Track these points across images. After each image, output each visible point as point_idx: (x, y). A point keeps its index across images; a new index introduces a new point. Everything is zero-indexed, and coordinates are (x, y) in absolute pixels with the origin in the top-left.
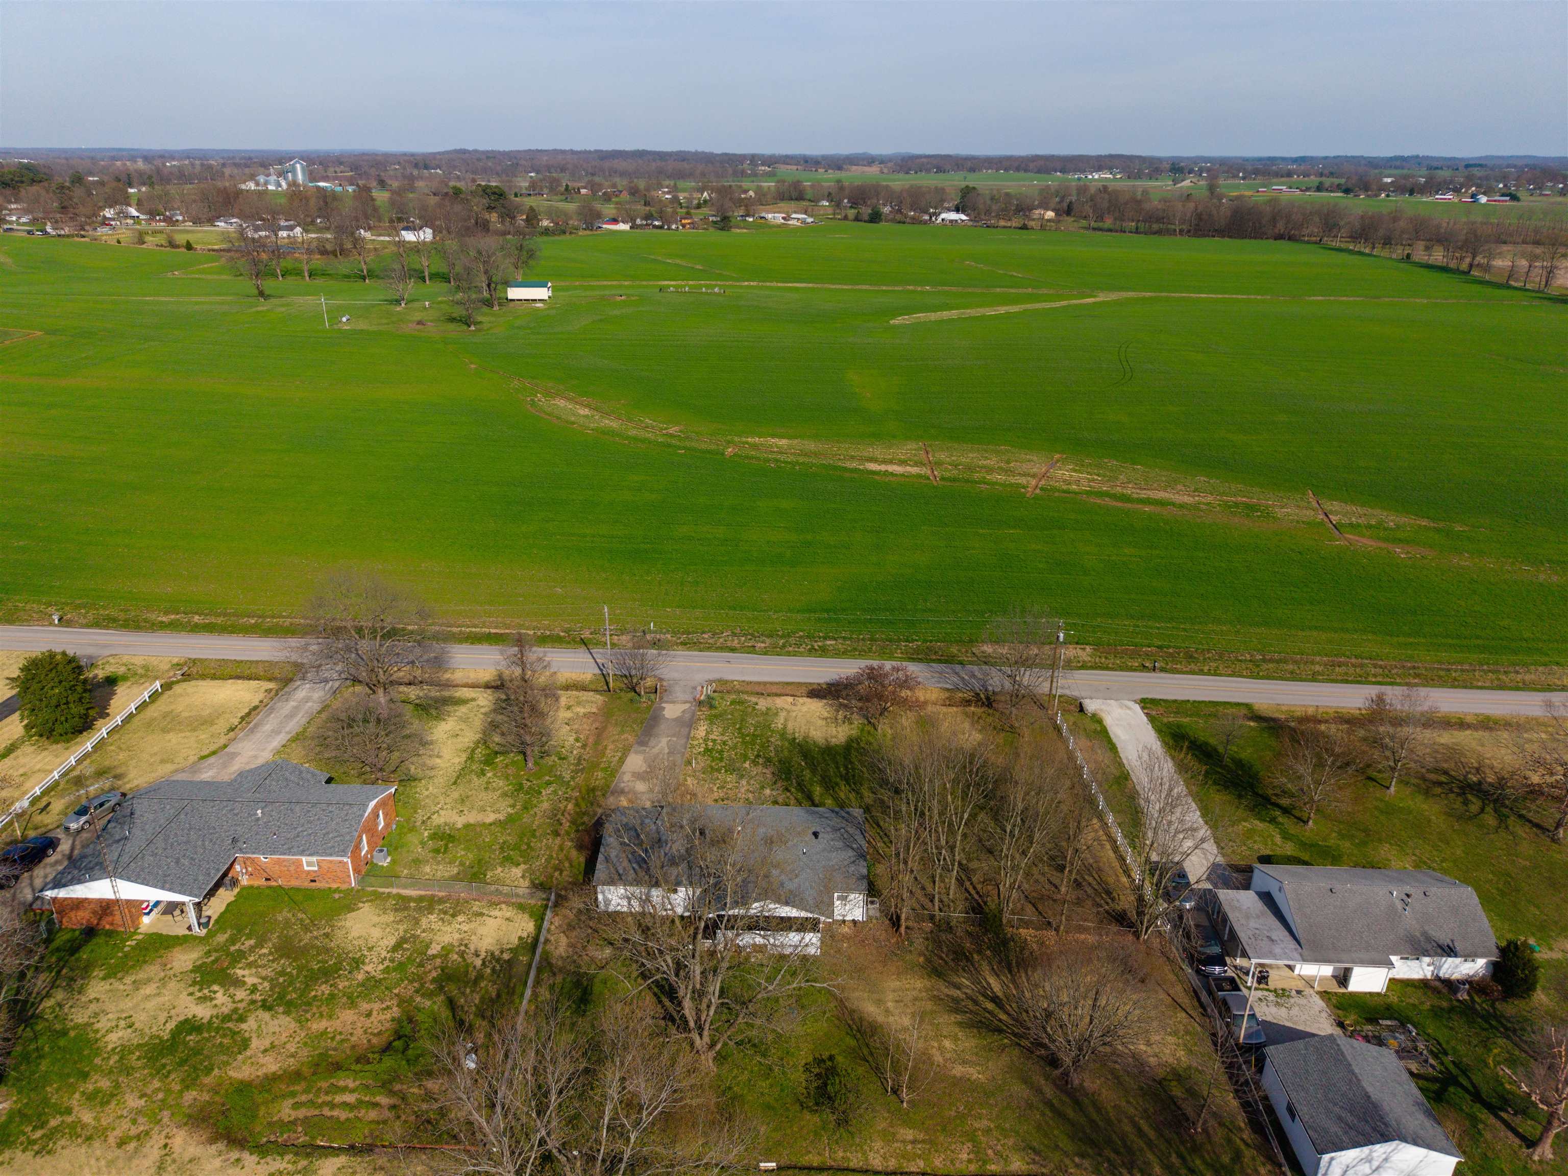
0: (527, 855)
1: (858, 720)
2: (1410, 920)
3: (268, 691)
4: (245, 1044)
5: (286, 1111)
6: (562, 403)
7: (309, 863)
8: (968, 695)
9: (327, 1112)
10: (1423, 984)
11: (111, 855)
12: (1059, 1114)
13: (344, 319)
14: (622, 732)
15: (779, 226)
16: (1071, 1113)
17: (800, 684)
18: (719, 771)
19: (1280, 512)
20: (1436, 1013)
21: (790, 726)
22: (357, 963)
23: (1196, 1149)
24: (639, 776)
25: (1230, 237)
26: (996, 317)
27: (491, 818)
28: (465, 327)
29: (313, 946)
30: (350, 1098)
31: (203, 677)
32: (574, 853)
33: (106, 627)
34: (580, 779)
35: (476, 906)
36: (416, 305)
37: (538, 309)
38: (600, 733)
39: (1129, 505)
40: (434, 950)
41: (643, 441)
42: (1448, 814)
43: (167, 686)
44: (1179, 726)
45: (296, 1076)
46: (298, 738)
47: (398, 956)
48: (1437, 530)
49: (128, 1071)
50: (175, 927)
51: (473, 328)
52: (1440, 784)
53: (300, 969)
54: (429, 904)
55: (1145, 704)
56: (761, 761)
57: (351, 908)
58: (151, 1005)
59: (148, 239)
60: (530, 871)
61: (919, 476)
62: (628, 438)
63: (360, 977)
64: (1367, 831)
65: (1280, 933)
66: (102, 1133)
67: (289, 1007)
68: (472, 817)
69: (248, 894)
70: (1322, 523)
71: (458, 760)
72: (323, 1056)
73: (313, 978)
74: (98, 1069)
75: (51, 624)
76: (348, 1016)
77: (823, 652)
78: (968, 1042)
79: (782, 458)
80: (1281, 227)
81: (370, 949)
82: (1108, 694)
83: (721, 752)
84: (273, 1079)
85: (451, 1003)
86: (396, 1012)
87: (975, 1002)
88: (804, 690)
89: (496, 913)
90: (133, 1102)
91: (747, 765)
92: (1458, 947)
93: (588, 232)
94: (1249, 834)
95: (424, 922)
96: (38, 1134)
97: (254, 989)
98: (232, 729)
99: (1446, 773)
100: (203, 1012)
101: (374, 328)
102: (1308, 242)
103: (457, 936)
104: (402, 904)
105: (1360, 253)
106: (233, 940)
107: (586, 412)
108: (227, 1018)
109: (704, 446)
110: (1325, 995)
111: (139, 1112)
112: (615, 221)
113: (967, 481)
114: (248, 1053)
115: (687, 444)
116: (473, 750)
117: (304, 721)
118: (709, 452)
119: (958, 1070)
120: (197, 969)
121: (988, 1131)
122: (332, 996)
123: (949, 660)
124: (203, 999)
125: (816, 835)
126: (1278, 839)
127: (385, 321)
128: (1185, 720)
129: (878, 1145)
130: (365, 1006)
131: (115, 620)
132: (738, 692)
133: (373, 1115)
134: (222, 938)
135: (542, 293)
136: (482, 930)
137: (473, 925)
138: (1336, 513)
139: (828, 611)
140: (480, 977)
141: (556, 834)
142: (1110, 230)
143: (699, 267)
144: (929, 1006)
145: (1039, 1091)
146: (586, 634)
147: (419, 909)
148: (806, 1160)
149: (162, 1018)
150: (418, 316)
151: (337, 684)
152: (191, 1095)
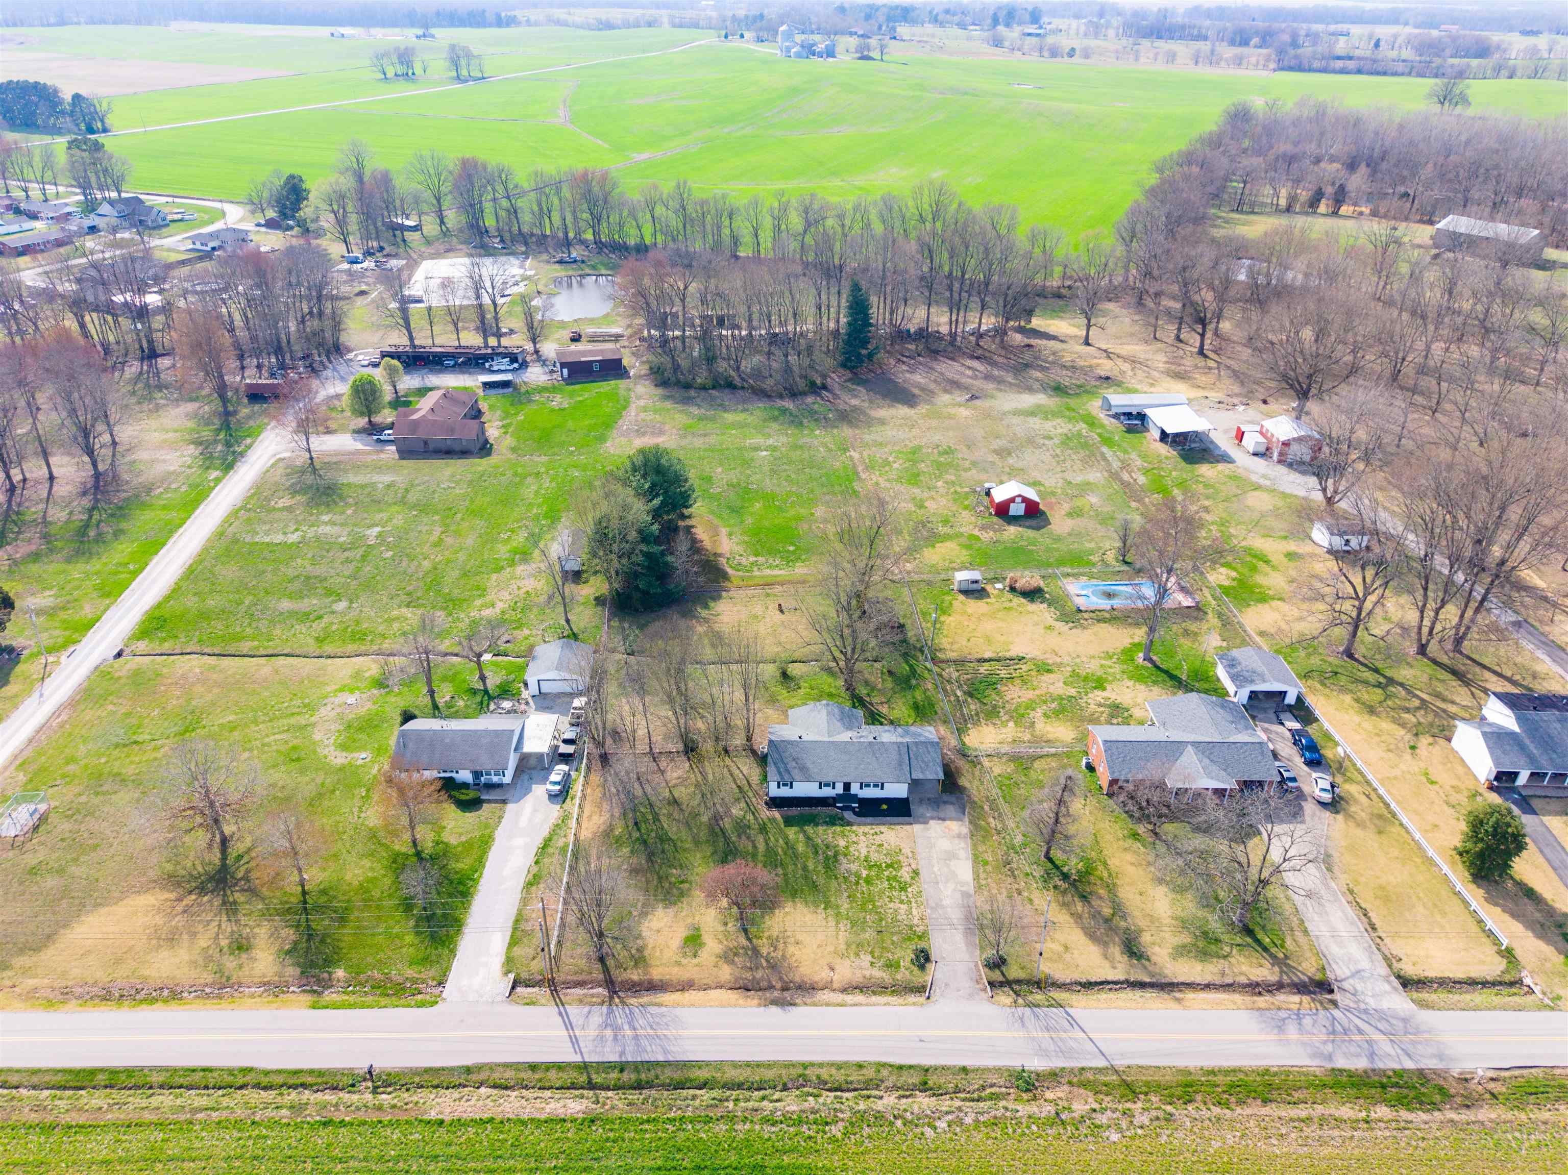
18: (888, 866)
21: (832, 927)
22: (1047, 717)
24: (951, 856)
32: (967, 785)
35: (1006, 748)
40: (1011, 724)
47: (1029, 720)
56: (853, 879)
60: (989, 773)
63: (1039, 711)
67: (1062, 698)
71: (1114, 862)
73: (1063, 709)
76: (1028, 696)
81: (1046, 723)
83: (891, 888)
86: (1006, 698)
88: (818, 993)
89: (991, 746)
91: (864, 873)
95: (1029, 736)
97: (1087, 703)
103: (1004, 732)
104: (1050, 744)
108: (1087, 692)
116: (1110, 875)
122: (1045, 703)
124: (1107, 698)
130: (1024, 700)
136: (993, 736)
137: (1000, 738)
140: (977, 716)
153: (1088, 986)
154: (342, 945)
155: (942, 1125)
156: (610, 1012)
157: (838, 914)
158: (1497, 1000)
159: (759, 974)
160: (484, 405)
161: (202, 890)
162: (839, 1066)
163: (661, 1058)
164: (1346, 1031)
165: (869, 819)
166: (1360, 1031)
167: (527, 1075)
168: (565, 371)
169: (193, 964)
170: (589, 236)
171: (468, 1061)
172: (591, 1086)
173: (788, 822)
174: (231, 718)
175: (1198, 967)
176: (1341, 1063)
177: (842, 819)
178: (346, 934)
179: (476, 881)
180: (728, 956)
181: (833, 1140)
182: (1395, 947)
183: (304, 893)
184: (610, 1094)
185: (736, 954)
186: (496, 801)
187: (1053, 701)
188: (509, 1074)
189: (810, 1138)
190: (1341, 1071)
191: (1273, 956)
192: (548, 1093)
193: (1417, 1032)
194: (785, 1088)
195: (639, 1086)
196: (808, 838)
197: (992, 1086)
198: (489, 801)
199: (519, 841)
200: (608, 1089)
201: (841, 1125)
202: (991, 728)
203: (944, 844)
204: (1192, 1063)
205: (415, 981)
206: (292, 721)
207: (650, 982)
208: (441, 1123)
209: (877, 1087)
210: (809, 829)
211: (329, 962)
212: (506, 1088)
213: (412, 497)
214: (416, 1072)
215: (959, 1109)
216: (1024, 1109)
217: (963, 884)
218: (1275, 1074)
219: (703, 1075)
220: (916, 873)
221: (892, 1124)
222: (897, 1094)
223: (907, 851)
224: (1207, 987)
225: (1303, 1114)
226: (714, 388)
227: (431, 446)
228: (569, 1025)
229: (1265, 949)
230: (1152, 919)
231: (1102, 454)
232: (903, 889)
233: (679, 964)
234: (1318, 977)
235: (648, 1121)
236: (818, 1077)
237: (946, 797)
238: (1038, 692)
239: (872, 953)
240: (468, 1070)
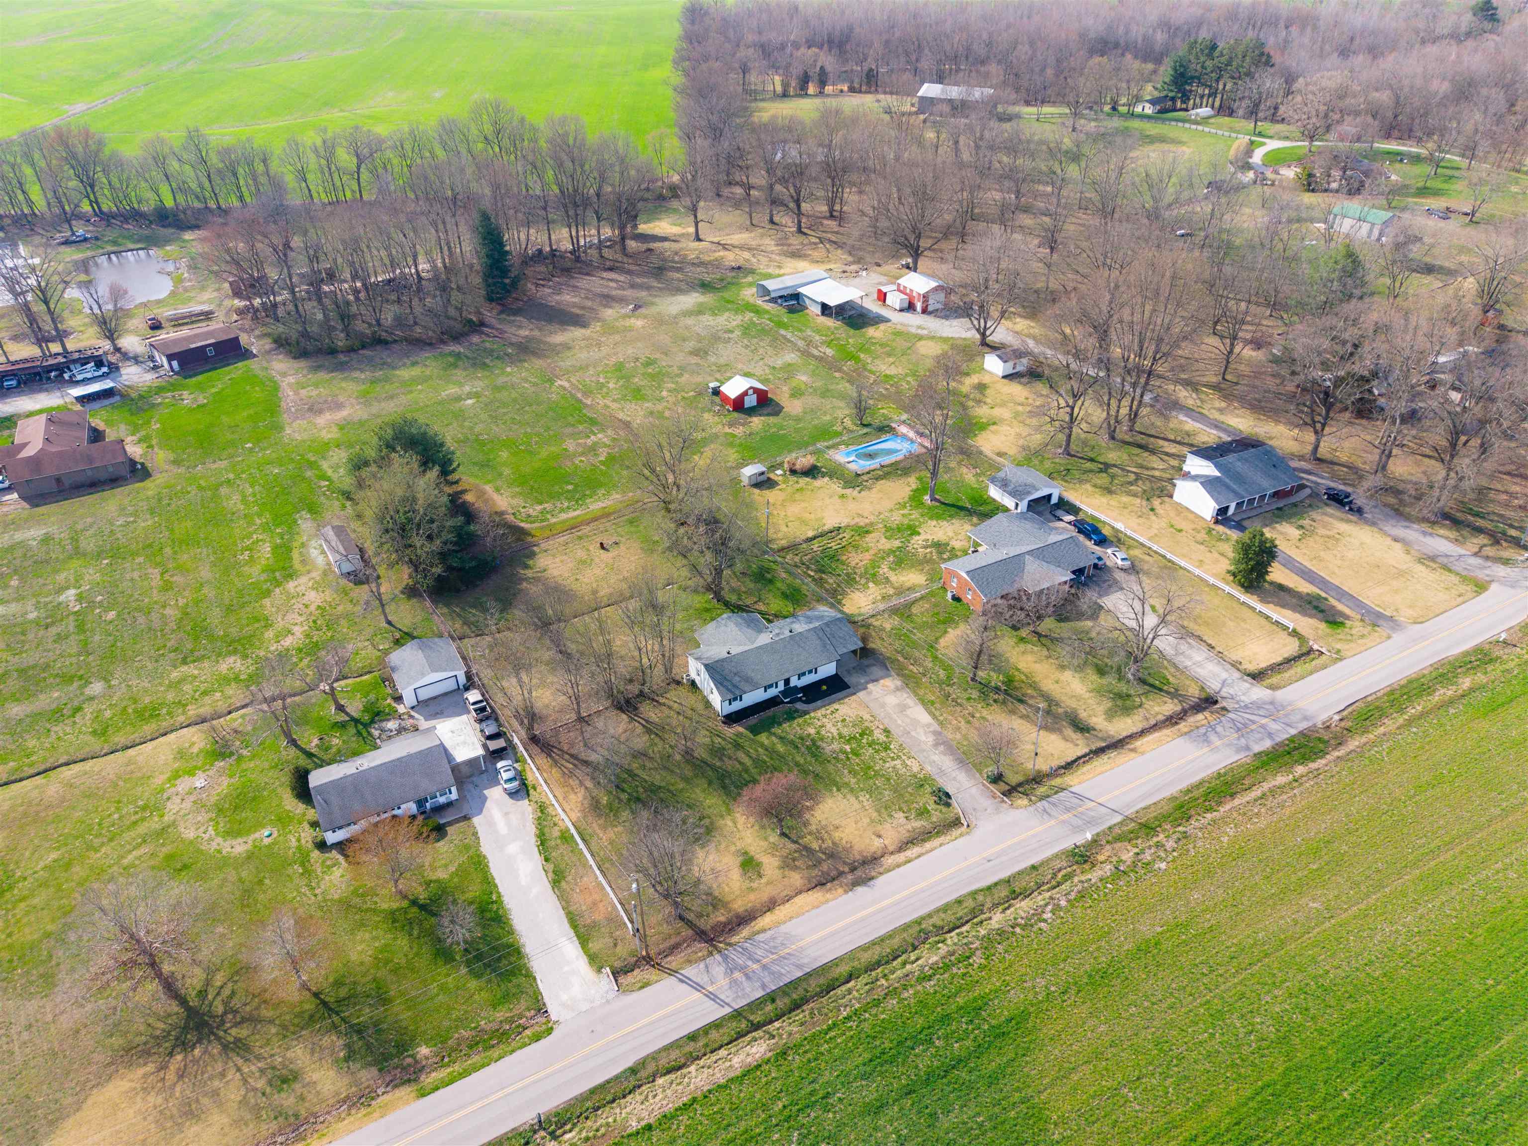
0: (895, 635)
18: (861, 735)
21: (855, 803)
22: (892, 569)
24: (903, 708)
35: (881, 604)
40: (871, 584)
45: (857, 541)
47: (882, 577)
67: (893, 551)
68: (950, 637)
71: (1021, 665)
76: (867, 558)
81: (896, 574)
89: (869, 608)
136: (864, 599)
137: (870, 598)
140: (840, 587)
153: (1069, 766)
154: (404, 1024)
155: (1048, 916)
156: (725, 958)
157: (852, 790)
158: (1309, 666)
159: (825, 867)
160: (98, 422)
161: (182, 1044)
162: (945, 909)
163: (799, 974)
164: (1245, 726)
165: (819, 703)
166: (1254, 722)
167: (690, 1047)
168: (175, 364)
169: (238, 1123)
170: (86, 207)
171: (629, 1063)
172: (756, 1027)
173: (755, 730)
174: (54, 856)
175: (1129, 721)
176: (1257, 748)
177: (797, 711)
178: (400, 1012)
179: (499, 902)
180: (788, 864)
181: (982, 968)
182: (1234, 656)
183: (316, 995)
184: (777, 1024)
185: (794, 860)
186: (457, 821)
187: (888, 555)
188: (675, 1054)
189: (964, 975)
190: (1260, 753)
191: (1168, 693)
192: (723, 1052)
193: (1283, 707)
194: (915, 948)
195: (796, 1006)
196: (781, 738)
197: (1060, 870)
198: (450, 824)
199: (513, 848)
200: (771, 1022)
201: (978, 953)
202: (858, 593)
203: (892, 700)
204: (1173, 790)
205: (511, 1021)
206: (142, 829)
207: (738, 916)
208: (649, 1128)
209: (982, 912)
210: (777, 730)
211: (403, 1047)
212: (680, 1068)
213: (88, 544)
214: (582, 1099)
215: (1051, 898)
216: (1094, 876)
217: (929, 725)
218: (1225, 774)
219: (843, 970)
220: (887, 731)
221: (1014, 934)
222: (1001, 908)
223: (866, 717)
224: (1143, 733)
225: (1259, 793)
226: (363, 347)
227: (67, 483)
228: (698, 987)
229: (1161, 690)
230: (1078, 698)
231: (784, 337)
232: (887, 748)
233: (751, 889)
234: (1203, 696)
235: (830, 1029)
236: (934, 926)
237: (865, 662)
238: (872, 552)
239: (900, 809)
240: (633, 1071)
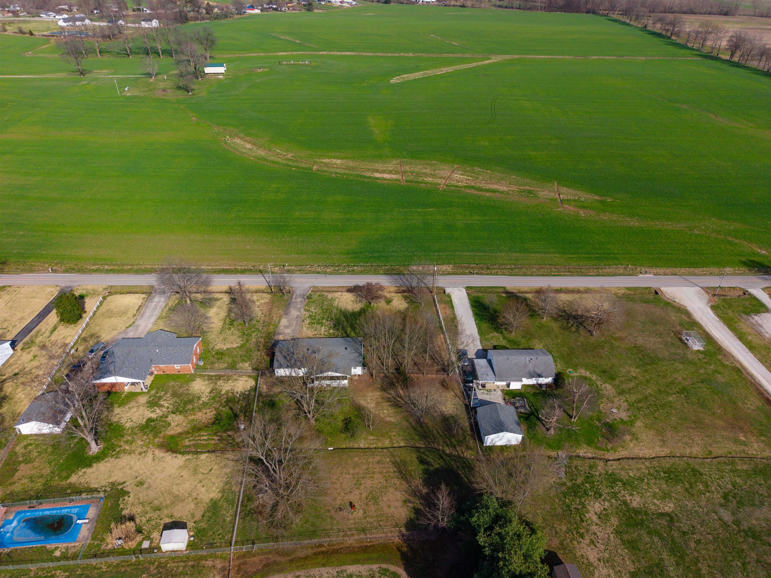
0: (249, 358)
1: (364, 301)
2: (530, 367)
3: (143, 298)
4: (170, 424)
5: (187, 442)
6: (238, 141)
7: (177, 367)
8: (405, 289)
9: (199, 442)
10: (533, 386)
11: (112, 368)
12: (415, 429)
13: (126, 89)
14: (279, 310)
15: (338, 7)
16: (419, 429)
17: (343, 287)
18: (314, 323)
19: (541, 194)
20: (535, 394)
21: (340, 305)
22: (199, 398)
23: (454, 437)
24: (286, 327)
25: (565, 12)
26: (441, 76)
27: (235, 345)
28: (186, 93)
29: (184, 393)
30: (206, 438)
31: (116, 293)
32: (265, 357)
33: (71, 273)
34: (265, 329)
35: (235, 377)
36: (160, 77)
37: (220, 79)
38: (270, 310)
39: (481, 193)
40: (223, 392)
41: (277, 163)
42: (561, 327)
43: (104, 298)
44: (478, 297)
45: (188, 432)
46: (160, 318)
47: (212, 395)
48: (600, 201)
49: (136, 434)
50: (137, 389)
51: (190, 93)
52: (562, 316)
53: (181, 400)
54: (219, 377)
55: (468, 288)
56: (329, 319)
57: (193, 380)
58: (136, 414)
59: (8, 28)
60: (251, 364)
61: (396, 180)
62: (270, 161)
63: (201, 402)
64: (531, 335)
65: (491, 372)
66: (134, 452)
67: (181, 412)
68: (229, 346)
69: (157, 377)
70: (556, 200)
71: (220, 324)
72: (195, 426)
73: (186, 403)
74: (126, 434)
75: (49, 272)
76: (200, 414)
77: (353, 272)
78: (391, 411)
79: (338, 170)
80: (589, 6)
81: (202, 393)
82: (455, 285)
83: (315, 316)
84: (180, 434)
85: (231, 408)
86: (214, 412)
87: (395, 399)
88: (345, 289)
89: (242, 379)
90: (140, 443)
91: (324, 321)
92: (543, 375)
93: (239, 16)
94: (492, 338)
95: (218, 383)
96: (114, 453)
97: (168, 408)
98: (135, 316)
99: (565, 312)
100: (154, 416)
101: (142, 94)
102: (602, 15)
103: (230, 387)
104: (210, 378)
105: (624, 23)
106: (157, 393)
107: (249, 146)
108: (162, 417)
109: (303, 165)
110: (502, 391)
111: (143, 445)
112: (252, 7)
113: (416, 182)
114: (171, 427)
115: (296, 164)
116: (225, 320)
117: (160, 311)
118: (306, 169)
119: (388, 419)
120: (148, 402)
121: (395, 435)
122: (193, 409)
123: (400, 273)
124: (152, 412)
125: (346, 348)
126: (501, 339)
127: (146, 89)
128: (480, 295)
129: (362, 441)
130: (205, 411)
131: (74, 269)
132: (321, 291)
133: (213, 442)
134: (153, 392)
135: (221, 70)
136: (238, 385)
137: (235, 383)
138: (563, 194)
139: (355, 253)
140: (239, 400)
141: (259, 350)
142: (506, 7)
143: (298, 41)
144: (381, 400)
145: (411, 424)
146: (261, 268)
147: (216, 379)
148: (341, 447)
149: (141, 418)
150: (162, 85)
151: (169, 294)
152: (157, 440)
157: (337, 308)
179: (476, 320)
203: (288, 331)
207: (401, 293)
220: (303, 321)
